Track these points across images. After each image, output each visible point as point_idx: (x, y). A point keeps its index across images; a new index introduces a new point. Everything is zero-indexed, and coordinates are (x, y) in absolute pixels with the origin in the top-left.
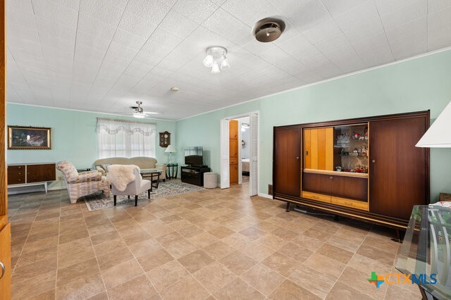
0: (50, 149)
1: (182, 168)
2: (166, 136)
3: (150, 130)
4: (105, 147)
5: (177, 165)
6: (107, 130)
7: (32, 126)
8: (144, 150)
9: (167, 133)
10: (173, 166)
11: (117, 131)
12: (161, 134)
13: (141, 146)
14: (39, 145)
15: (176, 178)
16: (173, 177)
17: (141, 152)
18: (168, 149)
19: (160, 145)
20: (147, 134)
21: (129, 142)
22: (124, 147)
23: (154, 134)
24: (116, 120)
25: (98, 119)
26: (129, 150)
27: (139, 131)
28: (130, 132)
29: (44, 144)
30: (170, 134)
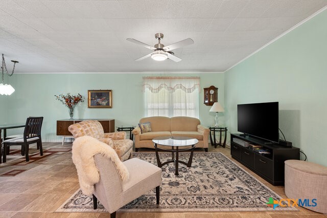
0: (111, 107)
1: (233, 136)
2: (212, 92)
3: (192, 86)
4: (150, 106)
5: (226, 130)
6: (150, 89)
7: (102, 89)
8: (186, 109)
9: (213, 88)
10: (221, 130)
11: (159, 89)
12: (205, 89)
13: (183, 105)
14: (105, 104)
15: (224, 146)
16: (220, 144)
17: (183, 111)
19: (205, 103)
20: (189, 91)
21: (171, 101)
22: (166, 105)
23: (197, 90)
24: (159, 78)
25: (144, 78)
26: (171, 109)
27: (181, 88)
28: (172, 89)
29: (108, 104)
30: (217, 89)
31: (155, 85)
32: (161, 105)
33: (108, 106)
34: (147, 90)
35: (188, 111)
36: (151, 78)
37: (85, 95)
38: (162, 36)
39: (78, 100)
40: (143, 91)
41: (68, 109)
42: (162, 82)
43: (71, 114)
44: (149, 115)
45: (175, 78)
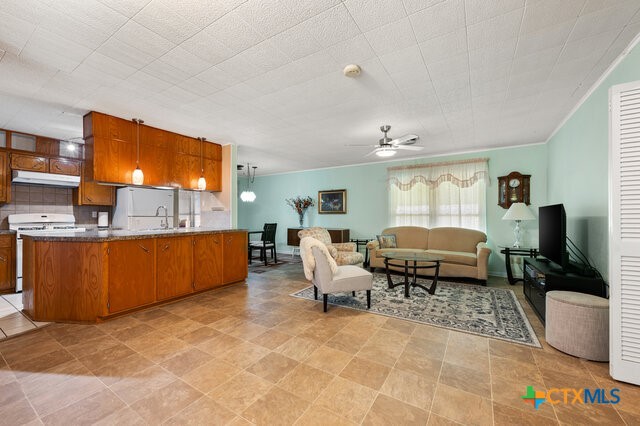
0: (345, 213)
2: (515, 183)
3: (471, 174)
4: (399, 210)
5: (535, 253)
6: (397, 185)
7: (334, 189)
8: (460, 215)
11: (411, 184)
12: (501, 179)
13: (454, 208)
17: (454, 219)
18: (509, 214)
19: (500, 203)
20: (465, 184)
21: (433, 201)
22: (425, 209)
23: (481, 183)
24: (410, 167)
25: (389, 169)
26: (433, 216)
27: (449, 180)
28: (433, 184)
29: (341, 208)
30: (528, 177)
31: (405, 178)
32: (415, 209)
33: (341, 211)
34: (393, 187)
35: (463, 218)
36: (399, 168)
37: (315, 196)
38: (389, 128)
39: (308, 204)
40: (386, 190)
41: (297, 216)
42: (416, 173)
43: (301, 221)
44: (398, 223)
45: (439, 165)
